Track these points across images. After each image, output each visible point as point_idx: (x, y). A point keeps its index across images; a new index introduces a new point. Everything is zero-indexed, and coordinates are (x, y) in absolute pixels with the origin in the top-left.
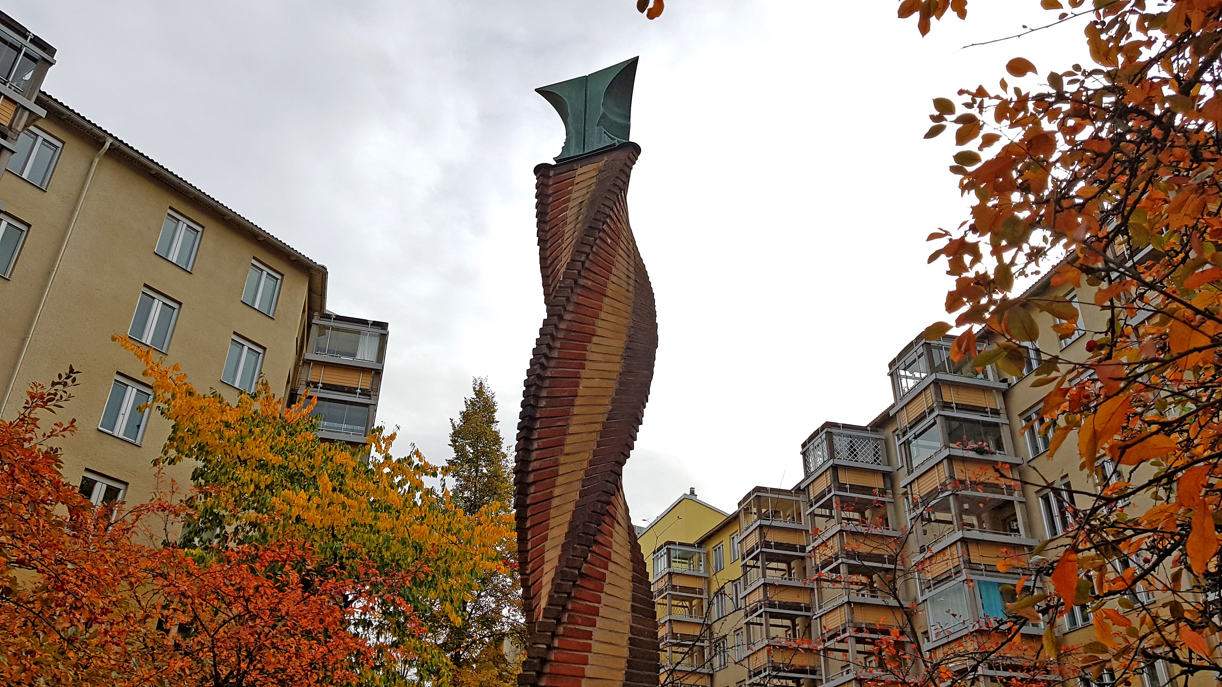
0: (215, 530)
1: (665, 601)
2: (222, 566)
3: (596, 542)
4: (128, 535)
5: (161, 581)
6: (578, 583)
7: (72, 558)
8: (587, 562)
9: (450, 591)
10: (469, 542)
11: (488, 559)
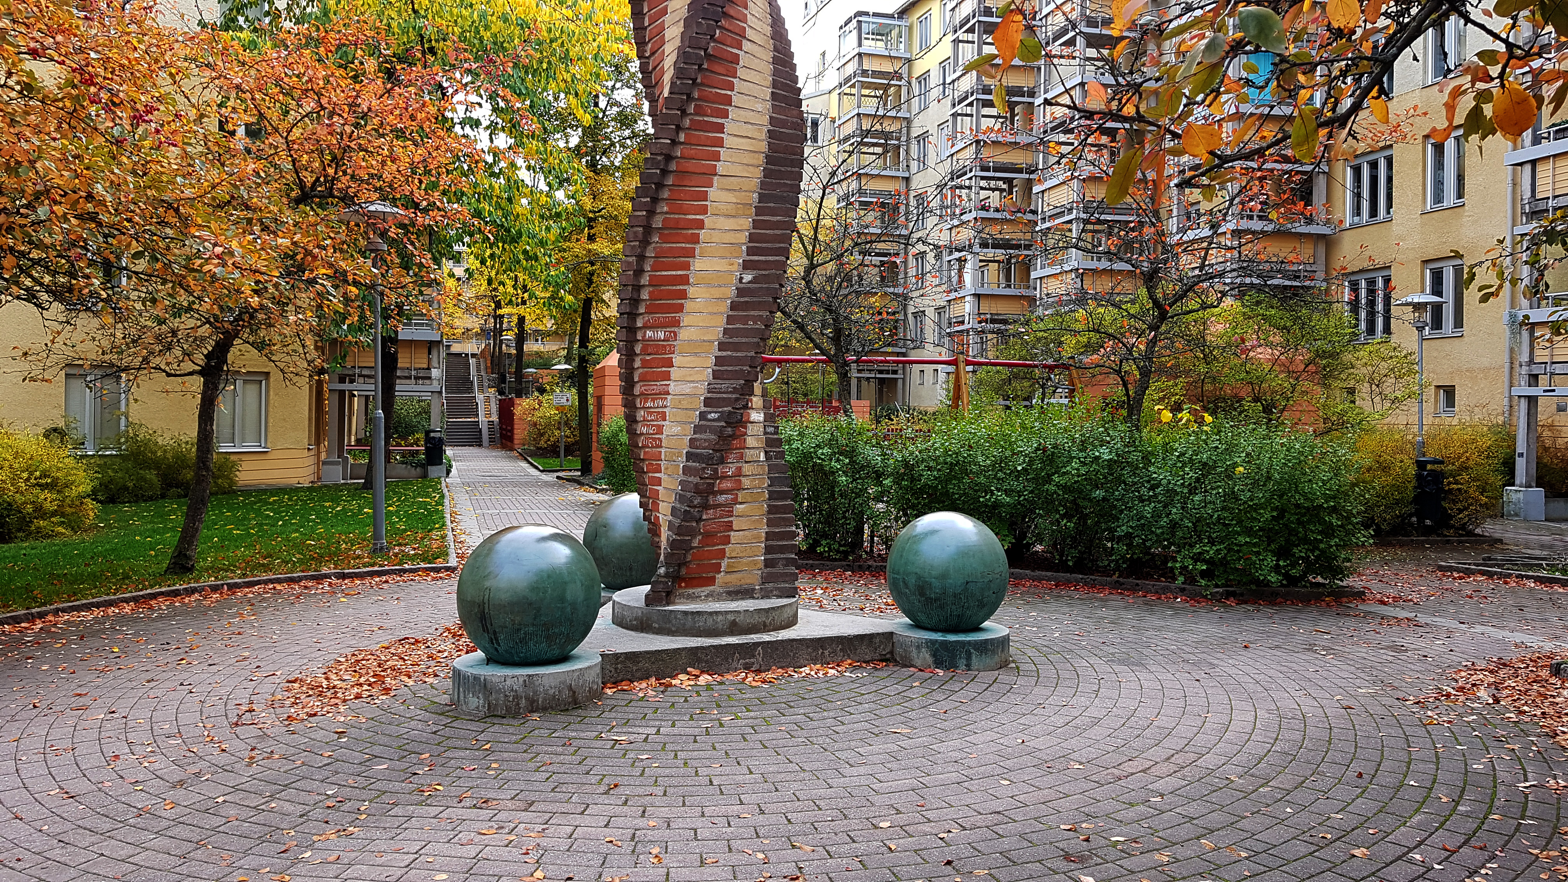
0: (262, 7)
1: (854, 91)
2: (277, 52)
3: (726, 15)
4: (152, 15)
5: (207, 73)
6: (705, 66)
7: (93, 45)
8: (715, 41)
9: (573, 81)
10: (589, 18)
11: (616, 39)
